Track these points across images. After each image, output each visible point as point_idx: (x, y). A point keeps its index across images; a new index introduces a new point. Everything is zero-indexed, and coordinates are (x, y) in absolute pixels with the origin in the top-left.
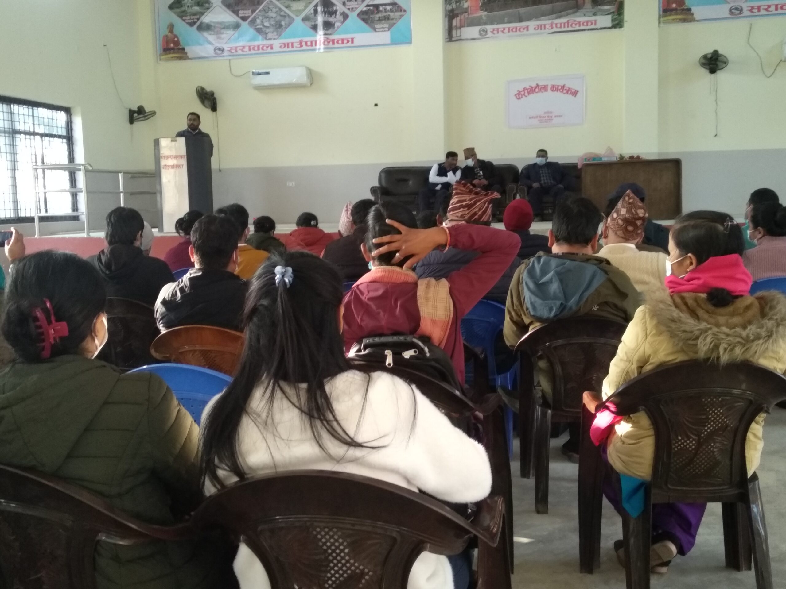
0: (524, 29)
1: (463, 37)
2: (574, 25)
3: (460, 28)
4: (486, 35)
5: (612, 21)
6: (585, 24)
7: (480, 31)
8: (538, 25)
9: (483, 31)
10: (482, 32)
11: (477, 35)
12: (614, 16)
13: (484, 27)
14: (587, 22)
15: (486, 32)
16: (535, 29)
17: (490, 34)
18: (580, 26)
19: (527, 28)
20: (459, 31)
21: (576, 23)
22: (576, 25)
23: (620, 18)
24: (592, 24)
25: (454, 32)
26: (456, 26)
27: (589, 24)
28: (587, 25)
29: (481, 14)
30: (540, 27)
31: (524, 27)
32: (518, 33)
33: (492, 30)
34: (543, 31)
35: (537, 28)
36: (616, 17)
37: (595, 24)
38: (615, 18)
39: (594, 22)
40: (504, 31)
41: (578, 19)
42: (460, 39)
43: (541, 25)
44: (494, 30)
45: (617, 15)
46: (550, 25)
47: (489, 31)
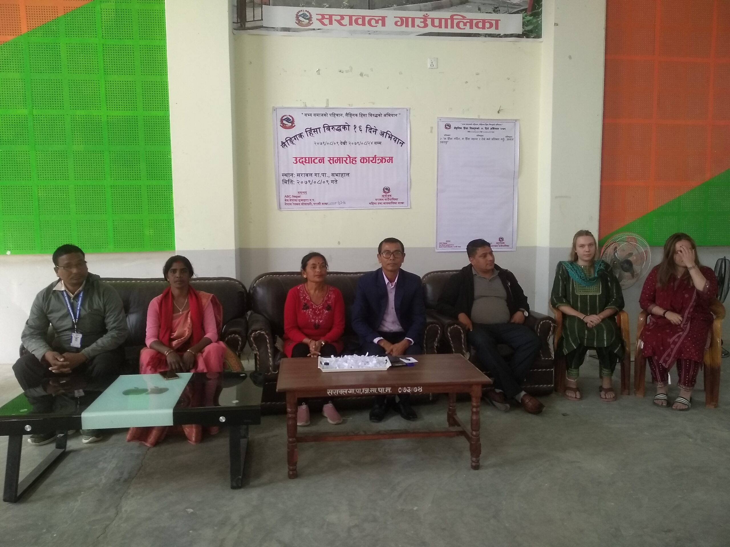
0: (377, 22)
1: (265, 24)
2: (461, 25)
3: (261, 5)
4: (309, 24)
5: (524, 24)
6: (480, 25)
7: (297, 17)
8: (401, 18)
9: (304, 16)
10: (301, 18)
11: (293, 25)
12: (526, 16)
13: (305, 9)
14: (484, 22)
15: (310, 19)
16: (396, 23)
17: (316, 24)
18: (471, 27)
19: (383, 19)
20: (258, 10)
21: (465, 21)
22: (465, 24)
23: (535, 21)
24: (491, 26)
25: (249, 12)
26: (252, 2)
27: (487, 25)
28: (484, 27)
30: (404, 22)
31: (377, 18)
32: (367, 27)
33: (320, 17)
34: (410, 29)
35: (399, 23)
36: (529, 18)
37: (497, 28)
38: (528, 21)
39: (494, 22)
40: (342, 22)
41: (469, 16)
42: (261, 27)
43: (407, 19)
44: (323, 16)
45: (531, 16)
46: (422, 20)
47: (314, 18)
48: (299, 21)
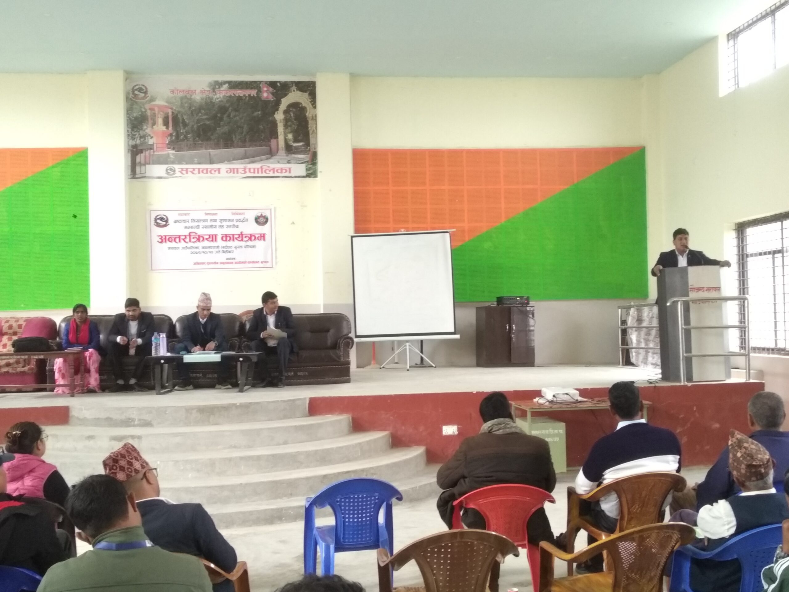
0: (215, 171)
1: (147, 175)
2: (268, 172)
3: (145, 165)
4: (174, 174)
5: (307, 170)
6: (279, 171)
7: (167, 170)
8: (230, 169)
9: (171, 169)
10: (169, 171)
11: (164, 174)
12: (308, 165)
13: (171, 165)
14: (282, 169)
15: (174, 171)
16: (227, 172)
17: (178, 174)
18: (274, 172)
19: (219, 170)
20: (143, 168)
21: (270, 169)
22: (270, 171)
23: (314, 167)
24: (286, 171)
25: (138, 169)
26: (140, 163)
27: (284, 171)
28: (281, 172)
29: (169, 152)
30: (232, 171)
31: (215, 169)
32: (209, 175)
33: (180, 170)
34: (236, 175)
35: (229, 172)
37: (290, 172)
38: (310, 168)
39: (288, 170)
40: (194, 172)
41: (272, 166)
42: (145, 177)
43: (234, 169)
44: (182, 169)
45: (311, 165)
46: (243, 169)
47: (177, 170)
48: (168, 172)
